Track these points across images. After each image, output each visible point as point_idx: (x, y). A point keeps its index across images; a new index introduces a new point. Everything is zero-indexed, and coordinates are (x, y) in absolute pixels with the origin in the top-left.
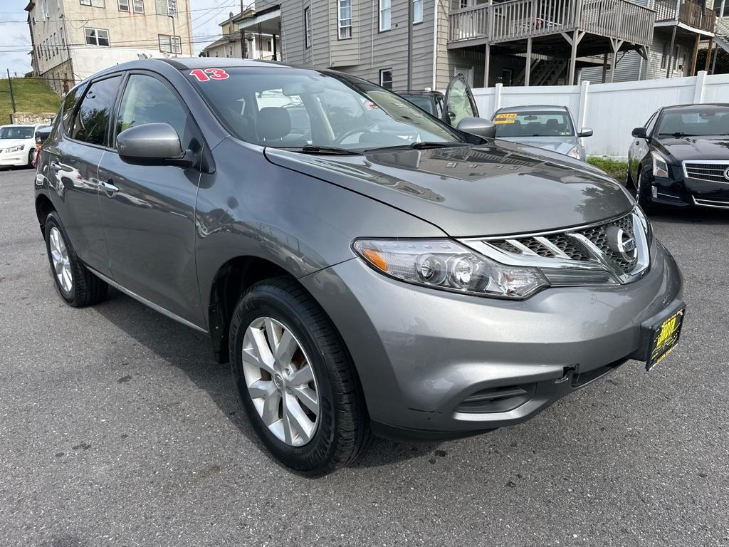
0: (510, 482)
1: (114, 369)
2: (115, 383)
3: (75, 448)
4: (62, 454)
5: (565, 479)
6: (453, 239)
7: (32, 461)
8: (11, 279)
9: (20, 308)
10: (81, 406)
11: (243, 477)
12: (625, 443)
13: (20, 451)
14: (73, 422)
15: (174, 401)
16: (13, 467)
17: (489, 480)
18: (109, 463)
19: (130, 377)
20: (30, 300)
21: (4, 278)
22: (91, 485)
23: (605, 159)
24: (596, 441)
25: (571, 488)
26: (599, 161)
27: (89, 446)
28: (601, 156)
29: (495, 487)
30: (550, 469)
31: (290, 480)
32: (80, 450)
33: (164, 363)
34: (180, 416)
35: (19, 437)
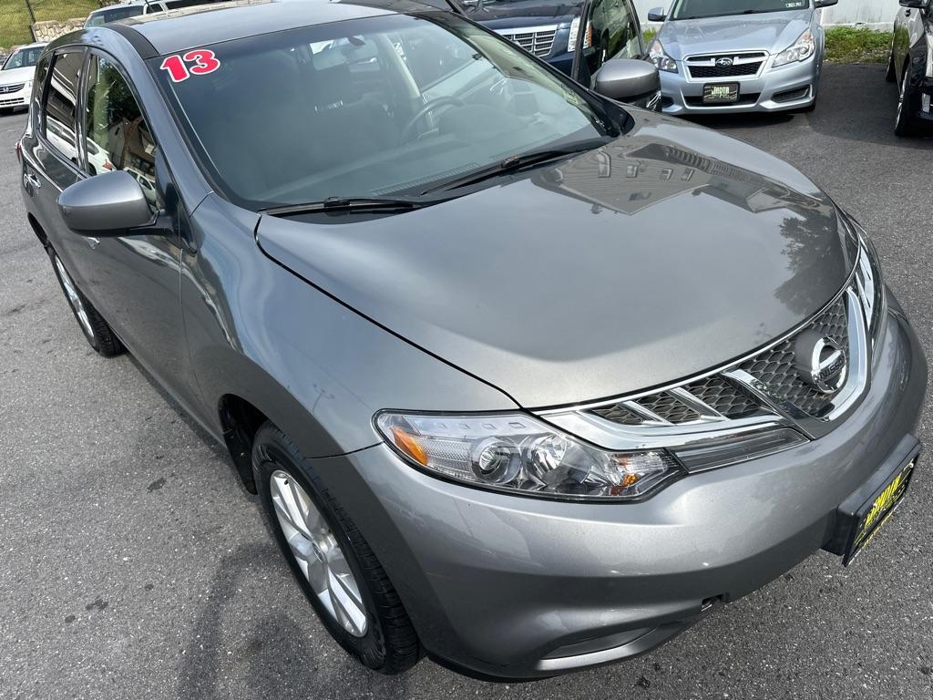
0: (643, 679)
1: (144, 467)
2: (145, 492)
3: (89, 608)
4: (73, 618)
5: (721, 674)
6: (528, 411)
7: (37, 630)
8: (32, 308)
9: (39, 359)
10: (101, 534)
11: (289, 661)
12: (817, 604)
13: (24, 612)
14: (90, 562)
15: (214, 524)
16: (15, 640)
17: (613, 675)
18: (127, 634)
19: (163, 481)
20: (51, 345)
21: (23, 307)
22: (103, 671)
23: (859, 28)
24: (776, 600)
25: (728, 692)
26: (850, 33)
27: (106, 604)
28: (853, 24)
29: (621, 687)
30: (701, 653)
31: (348, 668)
32: (95, 611)
33: (207, 454)
34: (221, 550)
35: (24, 589)
